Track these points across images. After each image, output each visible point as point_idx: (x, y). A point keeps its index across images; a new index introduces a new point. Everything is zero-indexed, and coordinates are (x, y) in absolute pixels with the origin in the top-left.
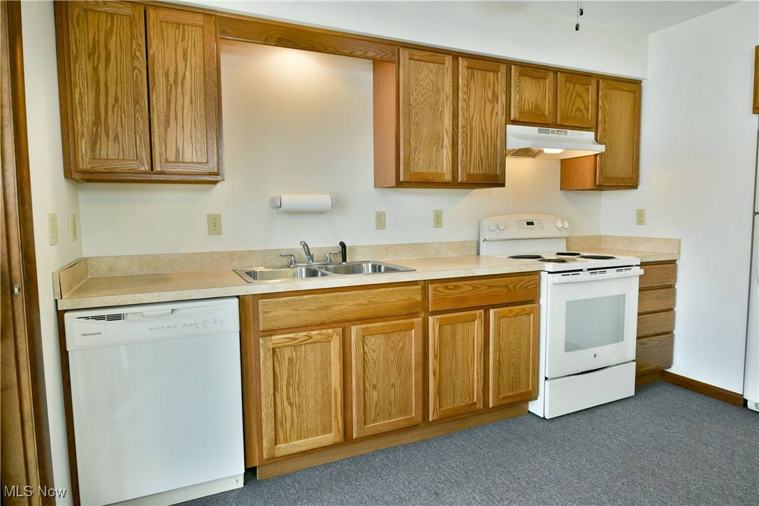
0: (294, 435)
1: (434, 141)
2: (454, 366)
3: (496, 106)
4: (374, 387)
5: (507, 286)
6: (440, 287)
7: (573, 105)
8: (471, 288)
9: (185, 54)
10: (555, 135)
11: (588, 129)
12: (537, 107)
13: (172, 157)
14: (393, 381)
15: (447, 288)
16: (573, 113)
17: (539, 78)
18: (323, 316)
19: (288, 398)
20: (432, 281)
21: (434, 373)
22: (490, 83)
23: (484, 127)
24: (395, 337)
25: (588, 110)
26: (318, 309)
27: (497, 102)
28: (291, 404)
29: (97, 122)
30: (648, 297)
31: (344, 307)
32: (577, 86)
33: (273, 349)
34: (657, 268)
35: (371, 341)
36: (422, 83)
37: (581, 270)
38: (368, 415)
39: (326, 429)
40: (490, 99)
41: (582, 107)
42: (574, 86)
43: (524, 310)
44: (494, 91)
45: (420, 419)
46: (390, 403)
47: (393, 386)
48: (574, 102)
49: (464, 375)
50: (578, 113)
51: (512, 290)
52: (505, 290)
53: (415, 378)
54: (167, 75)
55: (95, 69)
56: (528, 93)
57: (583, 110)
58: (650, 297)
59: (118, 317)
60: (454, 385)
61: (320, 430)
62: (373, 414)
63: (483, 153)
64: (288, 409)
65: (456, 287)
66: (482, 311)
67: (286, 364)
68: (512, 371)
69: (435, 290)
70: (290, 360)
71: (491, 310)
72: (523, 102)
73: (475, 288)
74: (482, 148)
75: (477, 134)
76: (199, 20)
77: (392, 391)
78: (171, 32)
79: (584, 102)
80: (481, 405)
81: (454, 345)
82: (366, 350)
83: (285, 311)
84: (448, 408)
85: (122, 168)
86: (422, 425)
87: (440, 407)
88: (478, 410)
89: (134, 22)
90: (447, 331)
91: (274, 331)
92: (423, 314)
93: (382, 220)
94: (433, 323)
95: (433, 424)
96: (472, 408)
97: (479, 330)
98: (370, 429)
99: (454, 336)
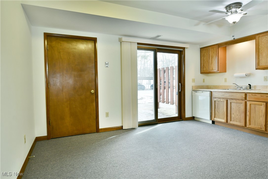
0: (218, 118)
2: (255, 116)
4: (233, 114)
6: (250, 94)
8: (260, 96)
13: (212, 69)
14: (237, 114)
15: (252, 95)
18: (223, 97)
19: (217, 110)
20: (249, 93)
21: (248, 115)
24: (238, 104)
26: (222, 95)
29: (203, 66)
31: (227, 96)
33: (215, 101)
35: (233, 104)
36: (263, 42)
38: (232, 119)
39: (223, 119)
45: (244, 125)
46: (237, 119)
47: (238, 115)
49: (258, 119)
53: (243, 115)
54: (211, 56)
55: (204, 58)
59: (196, 92)
60: (255, 121)
62: (233, 120)
64: (217, 112)
65: (255, 95)
66: (265, 103)
67: (217, 104)
69: (248, 95)
70: (218, 103)
73: (262, 96)
76: (215, 46)
77: (237, 116)
78: (212, 50)
80: (264, 129)
81: (255, 110)
82: (231, 105)
83: (217, 95)
84: (252, 126)
85: (206, 72)
86: (246, 127)
87: (250, 125)
88: (263, 131)
89: (207, 50)
90: (253, 106)
91: (216, 98)
92: (246, 101)
93: (266, 78)
94: (248, 103)
95: (249, 128)
96: (261, 129)
97: (263, 108)
98: (232, 122)
99: (255, 108)
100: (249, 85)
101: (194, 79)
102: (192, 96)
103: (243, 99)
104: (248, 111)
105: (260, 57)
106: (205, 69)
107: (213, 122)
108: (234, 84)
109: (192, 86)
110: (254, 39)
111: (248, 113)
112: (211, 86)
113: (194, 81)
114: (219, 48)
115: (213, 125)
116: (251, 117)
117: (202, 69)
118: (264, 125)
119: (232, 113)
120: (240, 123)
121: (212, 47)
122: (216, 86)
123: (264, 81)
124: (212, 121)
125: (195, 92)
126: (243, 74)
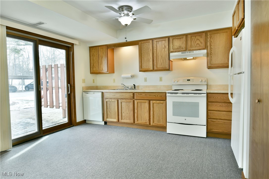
0: (110, 118)
1: (148, 61)
2: (141, 113)
3: (165, 49)
4: (124, 113)
5: (155, 95)
6: (137, 94)
7: (195, 43)
8: (145, 95)
9: (103, 53)
10: (189, 53)
11: (204, 49)
12: (180, 47)
14: (127, 112)
15: (139, 94)
16: (195, 45)
17: (180, 38)
18: (114, 97)
20: (136, 92)
21: (136, 113)
22: (163, 44)
23: (162, 55)
24: (127, 103)
25: (202, 43)
27: (166, 48)
28: (109, 112)
30: (215, 105)
31: (118, 96)
32: (197, 37)
33: (107, 102)
34: (220, 95)
35: (123, 103)
36: (144, 48)
37: (178, 93)
38: (122, 118)
39: (115, 119)
40: (164, 47)
41: (199, 42)
42: (195, 37)
43: (160, 102)
44: (165, 45)
45: (133, 122)
46: (127, 117)
47: (127, 113)
48: (195, 42)
49: (144, 115)
50: (198, 45)
51: (157, 96)
52: (154, 96)
53: (132, 113)
54: (101, 57)
55: (93, 58)
56: (177, 43)
57: (200, 44)
58: (216, 105)
60: (141, 117)
61: (114, 118)
63: (162, 62)
64: (109, 113)
65: (141, 94)
66: (148, 101)
67: (109, 105)
68: (158, 117)
69: (136, 94)
70: (109, 104)
71: (151, 101)
72: (175, 46)
73: (146, 95)
74: (162, 61)
75: (160, 57)
76: (105, 47)
77: (127, 114)
78: (102, 50)
79: (200, 41)
80: (148, 124)
81: (141, 108)
82: (122, 105)
83: (108, 95)
84: (140, 122)
85: (95, 72)
86: (134, 124)
87: (138, 121)
88: (148, 125)
89: (97, 50)
90: (139, 104)
91: (107, 98)
92: (134, 99)
93: (146, 79)
94: (136, 102)
95: (137, 124)
96: (146, 124)
97: (147, 105)
98: (123, 121)
99: (141, 106)
100: (134, 85)
101: (85, 79)
102: (83, 97)
103: (131, 98)
104: (136, 109)
105: (142, 61)
106: (94, 69)
107: (106, 123)
108: (122, 84)
109: (83, 87)
110: (137, 45)
111: (136, 111)
112: (101, 86)
113: (84, 81)
114: (108, 50)
115: (105, 125)
116: (139, 114)
117: (92, 69)
118: (148, 120)
119: (122, 112)
120: (130, 120)
121: (101, 47)
122: (106, 86)
123: (145, 81)
124: (104, 122)
125: (86, 93)
126: (129, 75)
